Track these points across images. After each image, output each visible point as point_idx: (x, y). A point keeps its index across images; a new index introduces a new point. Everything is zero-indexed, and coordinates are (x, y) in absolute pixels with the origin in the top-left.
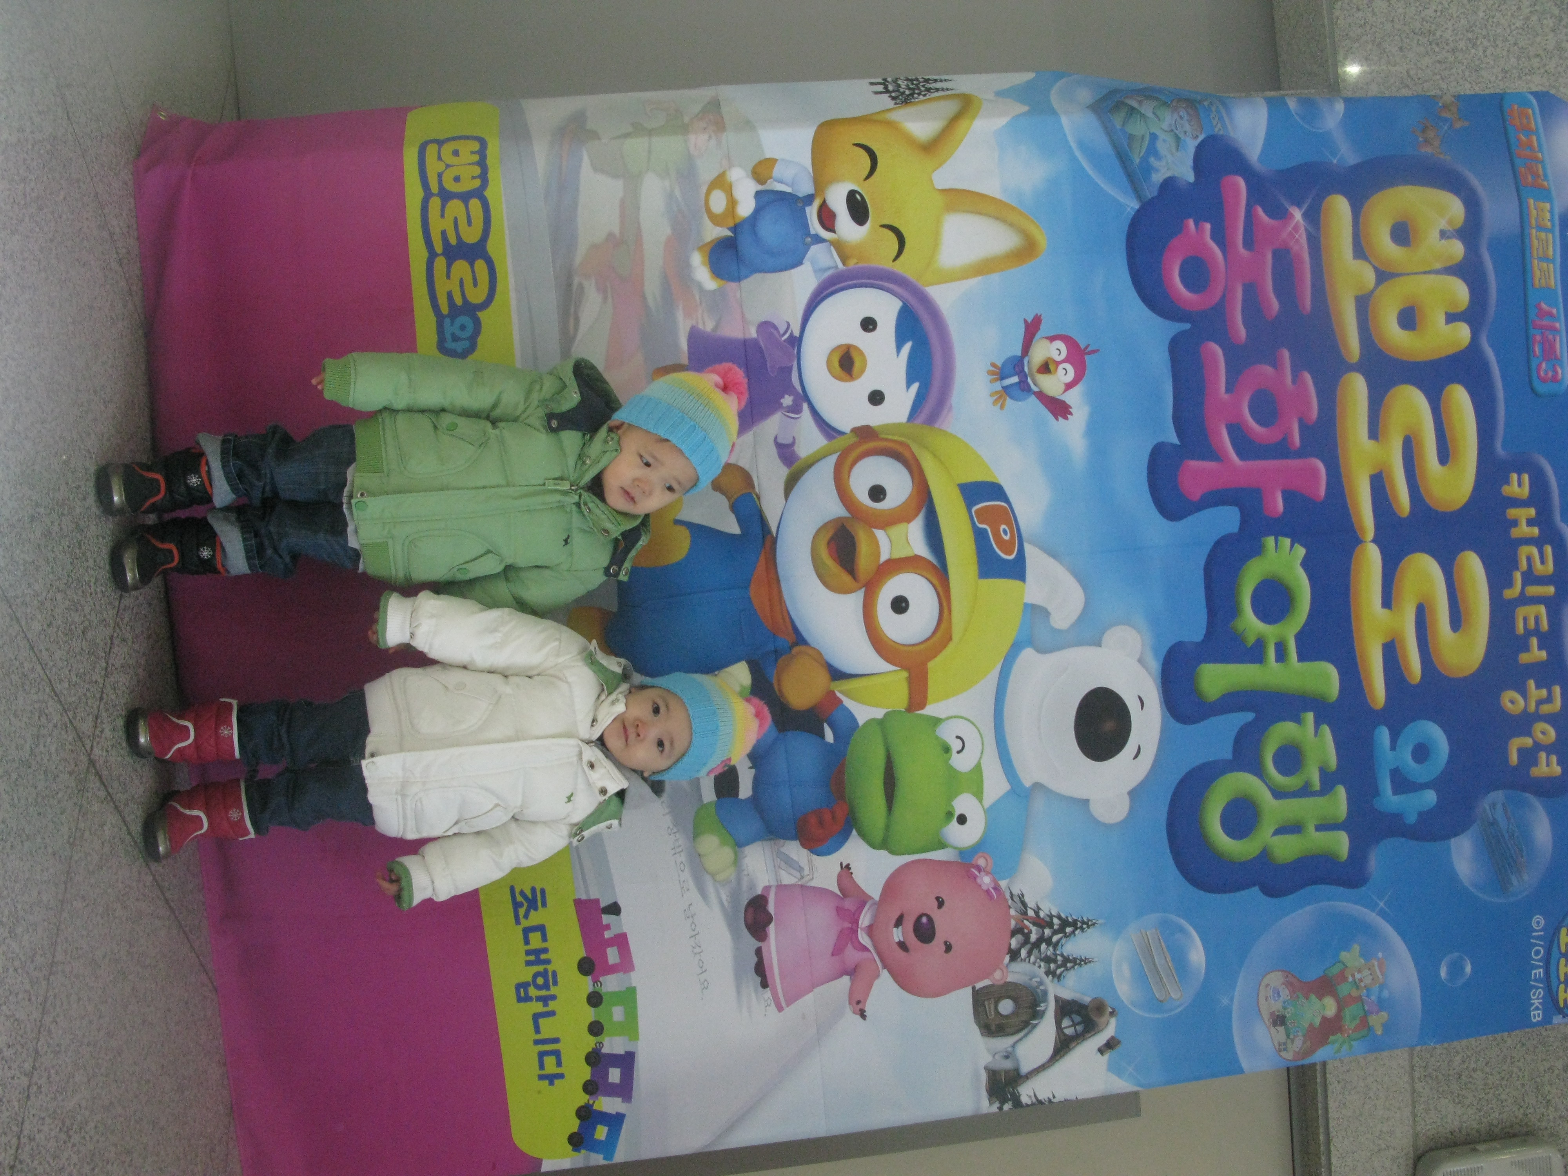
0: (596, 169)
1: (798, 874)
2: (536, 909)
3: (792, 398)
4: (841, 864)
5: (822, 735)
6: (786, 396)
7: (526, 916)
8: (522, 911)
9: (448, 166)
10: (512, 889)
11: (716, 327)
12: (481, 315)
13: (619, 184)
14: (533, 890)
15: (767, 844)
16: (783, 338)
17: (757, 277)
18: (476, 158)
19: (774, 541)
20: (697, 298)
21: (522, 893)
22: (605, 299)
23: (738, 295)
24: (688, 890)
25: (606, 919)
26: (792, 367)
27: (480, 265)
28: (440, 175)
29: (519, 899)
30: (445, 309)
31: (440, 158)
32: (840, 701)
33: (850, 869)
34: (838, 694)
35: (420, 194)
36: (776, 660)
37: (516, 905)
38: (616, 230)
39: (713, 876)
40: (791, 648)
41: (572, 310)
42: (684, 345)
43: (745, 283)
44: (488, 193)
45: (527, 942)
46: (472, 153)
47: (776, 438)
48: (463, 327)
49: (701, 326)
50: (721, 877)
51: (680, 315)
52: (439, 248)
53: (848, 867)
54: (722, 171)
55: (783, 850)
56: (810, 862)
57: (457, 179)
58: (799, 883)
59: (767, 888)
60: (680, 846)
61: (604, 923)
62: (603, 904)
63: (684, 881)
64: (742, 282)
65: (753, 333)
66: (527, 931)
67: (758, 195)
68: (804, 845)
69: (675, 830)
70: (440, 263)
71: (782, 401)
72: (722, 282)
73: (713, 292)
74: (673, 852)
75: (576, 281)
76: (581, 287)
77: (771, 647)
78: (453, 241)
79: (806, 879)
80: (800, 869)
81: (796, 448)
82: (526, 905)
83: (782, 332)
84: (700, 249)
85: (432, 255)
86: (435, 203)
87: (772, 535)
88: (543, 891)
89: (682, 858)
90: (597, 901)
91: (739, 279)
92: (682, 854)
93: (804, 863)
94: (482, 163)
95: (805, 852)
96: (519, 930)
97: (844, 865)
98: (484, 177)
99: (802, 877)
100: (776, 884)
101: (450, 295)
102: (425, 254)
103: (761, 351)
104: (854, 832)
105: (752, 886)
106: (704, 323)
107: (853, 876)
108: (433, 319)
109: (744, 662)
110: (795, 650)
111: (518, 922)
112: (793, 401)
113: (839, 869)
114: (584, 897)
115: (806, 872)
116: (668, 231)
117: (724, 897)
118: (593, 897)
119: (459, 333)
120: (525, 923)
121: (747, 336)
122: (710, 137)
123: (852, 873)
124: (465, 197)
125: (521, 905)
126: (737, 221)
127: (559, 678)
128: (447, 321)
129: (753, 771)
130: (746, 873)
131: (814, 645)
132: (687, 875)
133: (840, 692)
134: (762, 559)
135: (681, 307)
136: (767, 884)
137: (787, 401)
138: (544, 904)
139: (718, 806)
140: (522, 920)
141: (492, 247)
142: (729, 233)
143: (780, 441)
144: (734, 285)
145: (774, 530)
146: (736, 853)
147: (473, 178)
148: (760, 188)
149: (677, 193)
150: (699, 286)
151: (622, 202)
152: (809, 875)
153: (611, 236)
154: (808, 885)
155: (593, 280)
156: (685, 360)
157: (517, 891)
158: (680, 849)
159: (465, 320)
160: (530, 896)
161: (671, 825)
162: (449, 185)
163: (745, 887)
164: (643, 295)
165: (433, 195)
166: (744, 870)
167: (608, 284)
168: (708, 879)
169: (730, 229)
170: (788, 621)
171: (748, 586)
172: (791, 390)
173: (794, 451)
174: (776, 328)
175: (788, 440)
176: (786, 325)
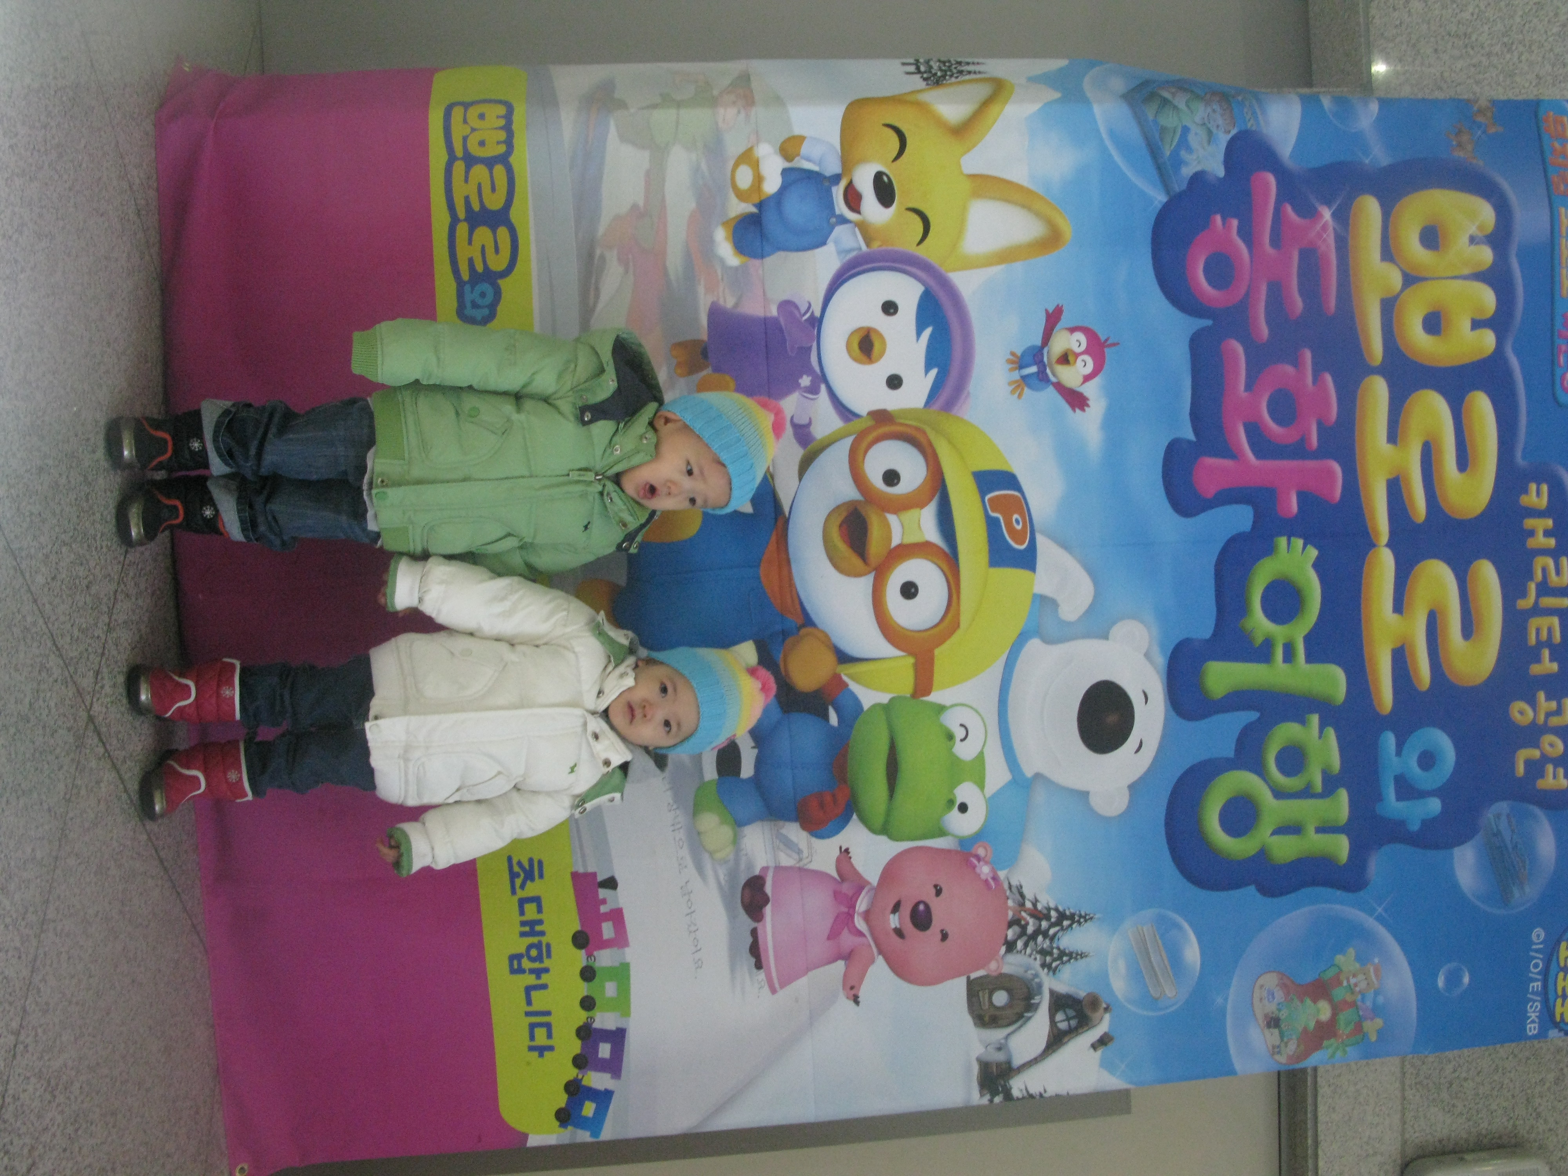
0: (623, 138)
1: (796, 856)
2: (532, 879)
3: (810, 378)
4: (841, 848)
5: (826, 717)
6: (805, 377)
7: (522, 887)
8: (518, 882)
9: (473, 130)
10: (510, 859)
11: (736, 305)
12: (502, 283)
13: (646, 154)
14: (531, 861)
15: (767, 825)
16: (804, 318)
18: (502, 122)
19: (787, 521)
20: (719, 273)
21: (520, 864)
22: (626, 270)
23: (760, 272)
24: (686, 867)
25: (603, 893)
26: (811, 346)
27: (503, 233)
28: (465, 139)
29: (516, 869)
30: (465, 276)
31: (465, 121)
32: (846, 685)
33: (849, 853)
34: (845, 678)
35: (444, 156)
36: (784, 640)
37: (513, 876)
38: (641, 203)
39: (711, 854)
40: (799, 629)
41: (593, 281)
42: (704, 321)
44: (512, 160)
45: (522, 912)
46: (498, 117)
47: (793, 418)
48: (483, 295)
49: (721, 302)
50: (718, 855)
51: (701, 290)
52: (461, 213)
53: (847, 851)
54: (749, 146)
55: (784, 831)
56: (810, 846)
57: (482, 143)
58: (798, 865)
59: (765, 869)
60: (679, 823)
61: (601, 896)
62: (600, 878)
63: (682, 858)
64: (764, 260)
65: (774, 312)
66: (522, 902)
67: (785, 172)
68: (803, 828)
69: (675, 807)
70: (462, 229)
71: (800, 381)
72: (744, 259)
73: (736, 269)
74: (672, 828)
75: (598, 252)
76: (602, 258)
77: (778, 627)
78: (476, 207)
79: (805, 861)
80: (799, 852)
81: (812, 429)
82: (522, 875)
83: (803, 311)
84: (725, 224)
85: (455, 220)
86: (459, 167)
87: (785, 517)
88: (540, 863)
89: (681, 835)
90: (594, 875)
91: (762, 257)
92: (681, 830)
93: (803, 845)
94: (508, 128)
95: (804, 834)
96: (515, 899)
97: (843, 850)
98: (509, 143)
99: (801, 860)
100: (774, 865)
101: (471, 261)
102: (447, 219)
103: (781, 330)
104: (855, 816)
105: (750, 866)
106: (725, 301)
107: (852, 860)
108: (453, 285)
110: (803, 631)
111: (514, 892)
112: (812, 381)
113: (838, 853)
114: (581, 870)
115: (805, 854)
116: (693, 205)
117: (722, 877)
118: (590, 870)
119: (480, 301)
120: (521, 894)
121: (769, 315)
122: (739, 112)
123: (850, 857)
124: (490, 163)
125: (518, 875)
126: (763, 197)
127: (566, 648)
128: (467, 288)
129: (756, 751)
130: (743, 852)
131: (821, 626)
132: (685, 853)
133: (847, 675)
134: (774, 538)
135: (702, 282)
136: (765, 865)
137: (805, 381)
138: (541, 876)
139: (720, 783)
140: (518, 890)
141: (515, 215)
142: (754, 210)
143: (796, 421)
144: (757, 262)
145: (786, 510)
146: (735, 833)
147: (498, 143)
148: (787, 165)
149: (704, 166)
150: (722, 261)
151: (648, 174)
152: (808, 857)
153: (635, 207)
154: (806, 867)
155: (615, 252)
156: (704, 336)
157: (515, 862)
158: (679, 826)
159: (486, 287)
160: (527, 867)
161: (671, 802)
162: (475, 150)
163: (743, 866)
164: (665, 268)
165: (458, 159)
166: (743, 850)
167: (630, 257)
168: (706, 856)
169: (755, 205)
170: (797, 602)
171: (759, 566)
172: (809, 371)
173: (810, 433)
174: (797, 307)
175: (804, 421)
176: (807, 305)
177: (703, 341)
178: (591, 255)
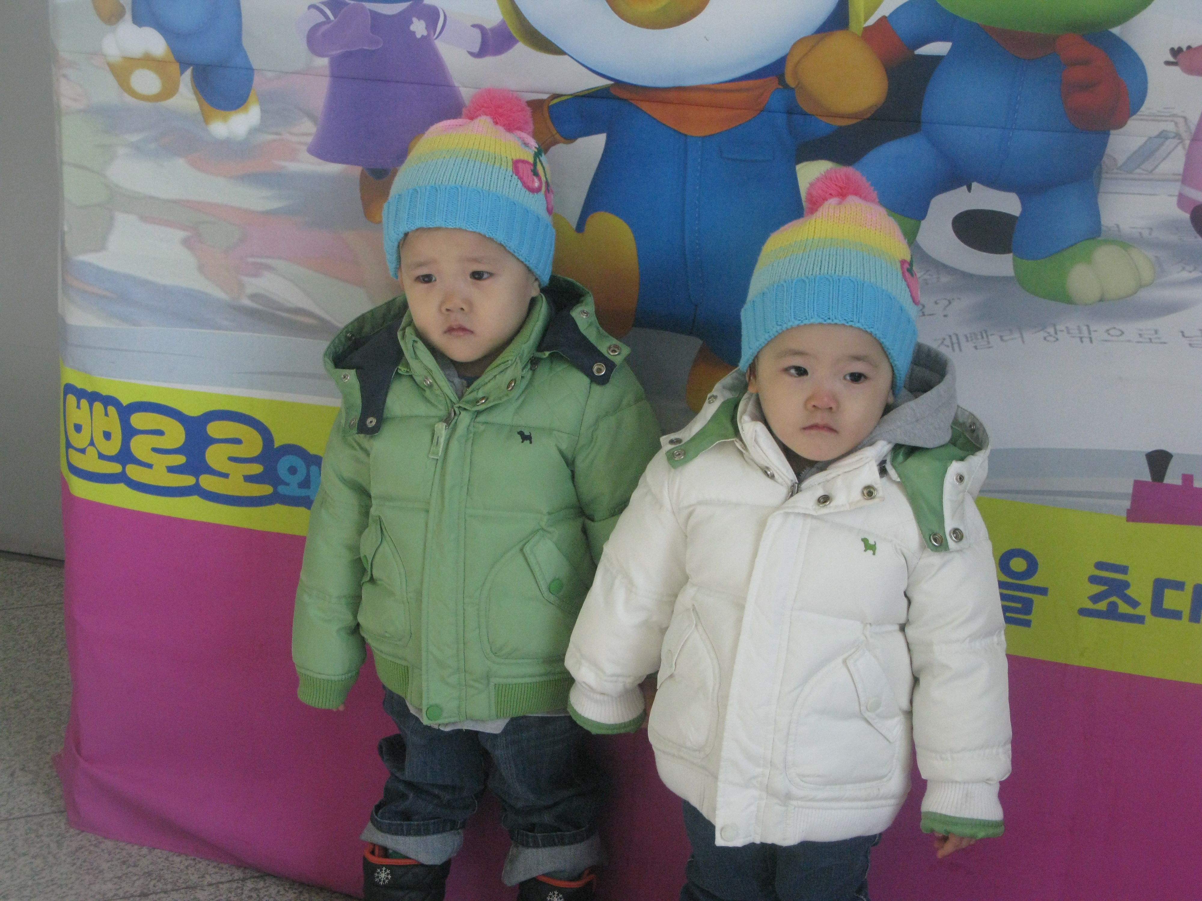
0: (101, 246)
1: (1170, 143)
2: (1126, 585)
3: (415, 20)
4: (1168, 63)
5: (935, 60)
6: (413, 28)
7: (1134, 604)
8: (1124, 608)
9: (92, 443)
10: (1084, 612)
11: (311, 117)
12: (278, 443)
13: (121, 218)
14: (1093, 580)
15: (1106, 185)
16: (331, 17)
17: (247, 42)
18: (84, 403)
19: (618, 83)
20: (271, 137)
21: (1096, 598)
22: (269, 268)
23: (269, 75)
24: (1156, 332)
25: (1173, 477)
26: (371, 11)
27: (214, 429)
28: (102, 456)
29: (1102, 606)
30: (266, 490)
31: (83, 451)
32: (883, 18)
33: (1180, 50)
34: (871, 22)
35: (121, 488)
36: (804, 114)
37: (1112, 614)
38: (182, 234)
39: (1141, 286)
40: (786, 86)
41: (285, 315)
42: (334, 168)
43: (256, 62)
44: (125, 401)
45: (1176, 615)
46: (78, 407)
47: (472, 54)
48: (293, 470)
49: (309, 140)
50: (1147, 274)
51: (293, 167)
52: (188, 480)
53: (1176, 52)
54: (107, 68)
55: (1121, 159)
56: (1156, 118)
57: (107, 436)
58: (1187, 142)
59: (1182, 201)
60: (1079, 329)
61: (1179, 482)
62: (1146, 476)
63: (1140, 335)
64: (254, 67)
65: (323, 62)
66: (1158, 609)
67: (138, 21)
68: (1121, 124)
69: (1051, 330)
70: (207, 482)
71: (419, 36)
72: (252, 97)
73: (263, 111)
74: (1086, 341)
75: (246, 302)
76: (254, 297)
77: (781, 120)
78: (180, 460)
79: (1182, 129)
80: (1163, 136)
81: (488, 26)
82: (1114, 599)
83: (322, 19)
84: (207, 120)
85: (195, 490)
86: (133, 472)
87: (612, 85)
88: (1100, 565)
89: (1100, 329)
90: (1138, 484)
91: (250, 70)
92: (1092, 328)
93: (1154, 129)
94: (93, 397)
95: (1133, 124)
96: (1150, 619)
97: (1171, 59)
98: (108, 401)
99: (1178, 136)
100: (1178, 185)
101: (249, 479)
102: (195, 500)
103: (348, 55)
104: (1116, 31)
105: (1172, 225)
106: (306, 134)
107: (1194, 45)
108: (278, 508)
109: (798, 167)
110: (789, 80)
111: (1140, 620)
112: (419, 19)
113: (1176, 70)
114: (1127, 504)
115: (1170, 127)
116: (180, 163)
117: (1185, 275)
118: (1130, 490)
119: (300, 476)
120: (1145, 609)
121: (327, 72)
122: (65, 76)
123: (1189, 48)
124: (129, 432)
125: (1113, 606)
126: (171, 58)
127: (690, 514)
128: (282, 489)
129: (975, 185)
130: (1146, 233)
131: (787, 50)
132: (1131, 328)
133: (866, 20)
134: (645, 106)
135: (283, 164)
136: (1175, 199)
137: (419, 28)
138: (1124, 570)
139: (1021, 254)
140: (1138, 611)
141: (193, 410)
142: (189, 72)
143: (476, 50)
144: (257, 79)
145: (603, 82)
146: (1107, 242)
147: (106, 414)
148: (128, 16)
149: (134, 138)
150: (253, 131)
151: (144, 218)
152: (1176, 123)
153: (187, 243)
154: (1193, 128)
155: (245, 279)
156: (356, 171)
157: (1089, 605)
158: (1084, 329)
159: (283, 465)
160: (1103, 588)
161: (1042, 334)
162: (113, 447)
163: (1174, 238)
164: (268, 213)
165: (124, 471)
166: (1140, 233)
167: (251, 260)
168: (1146, 295)
169: (182, 72)
170: (744, 84)
171: (686, 135)
172: (404, 19)
173: (493, 30)
174: (316, 27)
175: (477, 36)
176: (314, 11)
177: (362, 173)
178: (251, 313)
